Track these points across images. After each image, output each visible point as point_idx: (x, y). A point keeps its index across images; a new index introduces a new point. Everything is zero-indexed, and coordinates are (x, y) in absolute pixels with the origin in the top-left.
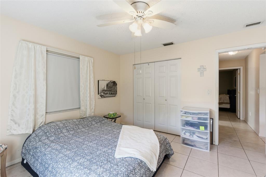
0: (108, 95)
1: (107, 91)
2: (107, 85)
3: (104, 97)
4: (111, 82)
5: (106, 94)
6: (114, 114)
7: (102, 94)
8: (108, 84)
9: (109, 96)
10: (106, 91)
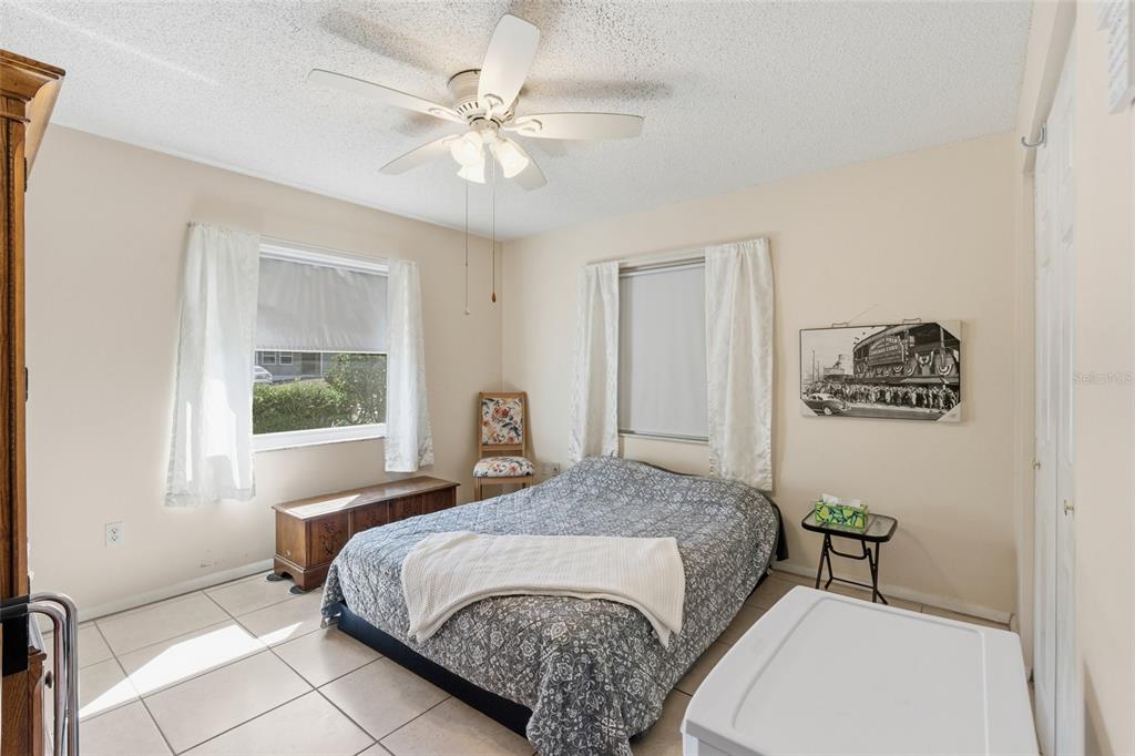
0: (868, 406)
1: (861, 382)
2: (861, 352)
3: (836, 413)
4: (896, 330)
5: (854, 398)
6: (841, 508)
7: (825, 397)
8: (866, 348)
9: (878, 411)
10: (850, 381)
